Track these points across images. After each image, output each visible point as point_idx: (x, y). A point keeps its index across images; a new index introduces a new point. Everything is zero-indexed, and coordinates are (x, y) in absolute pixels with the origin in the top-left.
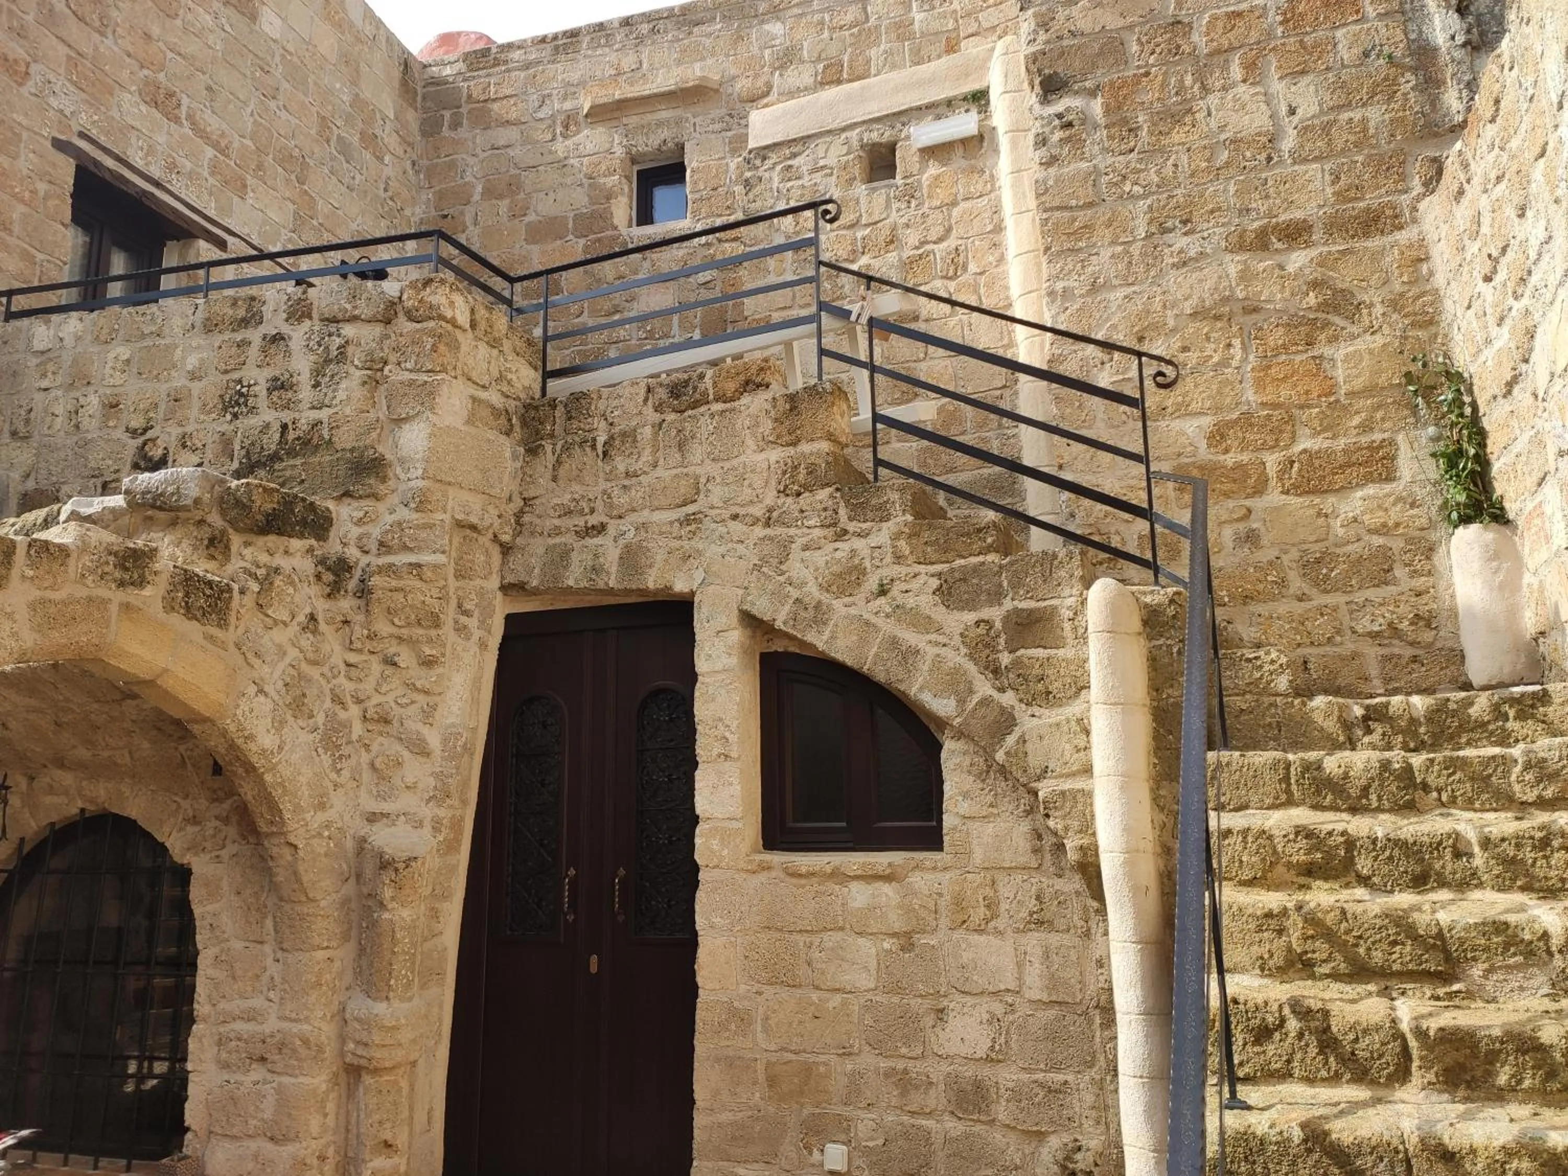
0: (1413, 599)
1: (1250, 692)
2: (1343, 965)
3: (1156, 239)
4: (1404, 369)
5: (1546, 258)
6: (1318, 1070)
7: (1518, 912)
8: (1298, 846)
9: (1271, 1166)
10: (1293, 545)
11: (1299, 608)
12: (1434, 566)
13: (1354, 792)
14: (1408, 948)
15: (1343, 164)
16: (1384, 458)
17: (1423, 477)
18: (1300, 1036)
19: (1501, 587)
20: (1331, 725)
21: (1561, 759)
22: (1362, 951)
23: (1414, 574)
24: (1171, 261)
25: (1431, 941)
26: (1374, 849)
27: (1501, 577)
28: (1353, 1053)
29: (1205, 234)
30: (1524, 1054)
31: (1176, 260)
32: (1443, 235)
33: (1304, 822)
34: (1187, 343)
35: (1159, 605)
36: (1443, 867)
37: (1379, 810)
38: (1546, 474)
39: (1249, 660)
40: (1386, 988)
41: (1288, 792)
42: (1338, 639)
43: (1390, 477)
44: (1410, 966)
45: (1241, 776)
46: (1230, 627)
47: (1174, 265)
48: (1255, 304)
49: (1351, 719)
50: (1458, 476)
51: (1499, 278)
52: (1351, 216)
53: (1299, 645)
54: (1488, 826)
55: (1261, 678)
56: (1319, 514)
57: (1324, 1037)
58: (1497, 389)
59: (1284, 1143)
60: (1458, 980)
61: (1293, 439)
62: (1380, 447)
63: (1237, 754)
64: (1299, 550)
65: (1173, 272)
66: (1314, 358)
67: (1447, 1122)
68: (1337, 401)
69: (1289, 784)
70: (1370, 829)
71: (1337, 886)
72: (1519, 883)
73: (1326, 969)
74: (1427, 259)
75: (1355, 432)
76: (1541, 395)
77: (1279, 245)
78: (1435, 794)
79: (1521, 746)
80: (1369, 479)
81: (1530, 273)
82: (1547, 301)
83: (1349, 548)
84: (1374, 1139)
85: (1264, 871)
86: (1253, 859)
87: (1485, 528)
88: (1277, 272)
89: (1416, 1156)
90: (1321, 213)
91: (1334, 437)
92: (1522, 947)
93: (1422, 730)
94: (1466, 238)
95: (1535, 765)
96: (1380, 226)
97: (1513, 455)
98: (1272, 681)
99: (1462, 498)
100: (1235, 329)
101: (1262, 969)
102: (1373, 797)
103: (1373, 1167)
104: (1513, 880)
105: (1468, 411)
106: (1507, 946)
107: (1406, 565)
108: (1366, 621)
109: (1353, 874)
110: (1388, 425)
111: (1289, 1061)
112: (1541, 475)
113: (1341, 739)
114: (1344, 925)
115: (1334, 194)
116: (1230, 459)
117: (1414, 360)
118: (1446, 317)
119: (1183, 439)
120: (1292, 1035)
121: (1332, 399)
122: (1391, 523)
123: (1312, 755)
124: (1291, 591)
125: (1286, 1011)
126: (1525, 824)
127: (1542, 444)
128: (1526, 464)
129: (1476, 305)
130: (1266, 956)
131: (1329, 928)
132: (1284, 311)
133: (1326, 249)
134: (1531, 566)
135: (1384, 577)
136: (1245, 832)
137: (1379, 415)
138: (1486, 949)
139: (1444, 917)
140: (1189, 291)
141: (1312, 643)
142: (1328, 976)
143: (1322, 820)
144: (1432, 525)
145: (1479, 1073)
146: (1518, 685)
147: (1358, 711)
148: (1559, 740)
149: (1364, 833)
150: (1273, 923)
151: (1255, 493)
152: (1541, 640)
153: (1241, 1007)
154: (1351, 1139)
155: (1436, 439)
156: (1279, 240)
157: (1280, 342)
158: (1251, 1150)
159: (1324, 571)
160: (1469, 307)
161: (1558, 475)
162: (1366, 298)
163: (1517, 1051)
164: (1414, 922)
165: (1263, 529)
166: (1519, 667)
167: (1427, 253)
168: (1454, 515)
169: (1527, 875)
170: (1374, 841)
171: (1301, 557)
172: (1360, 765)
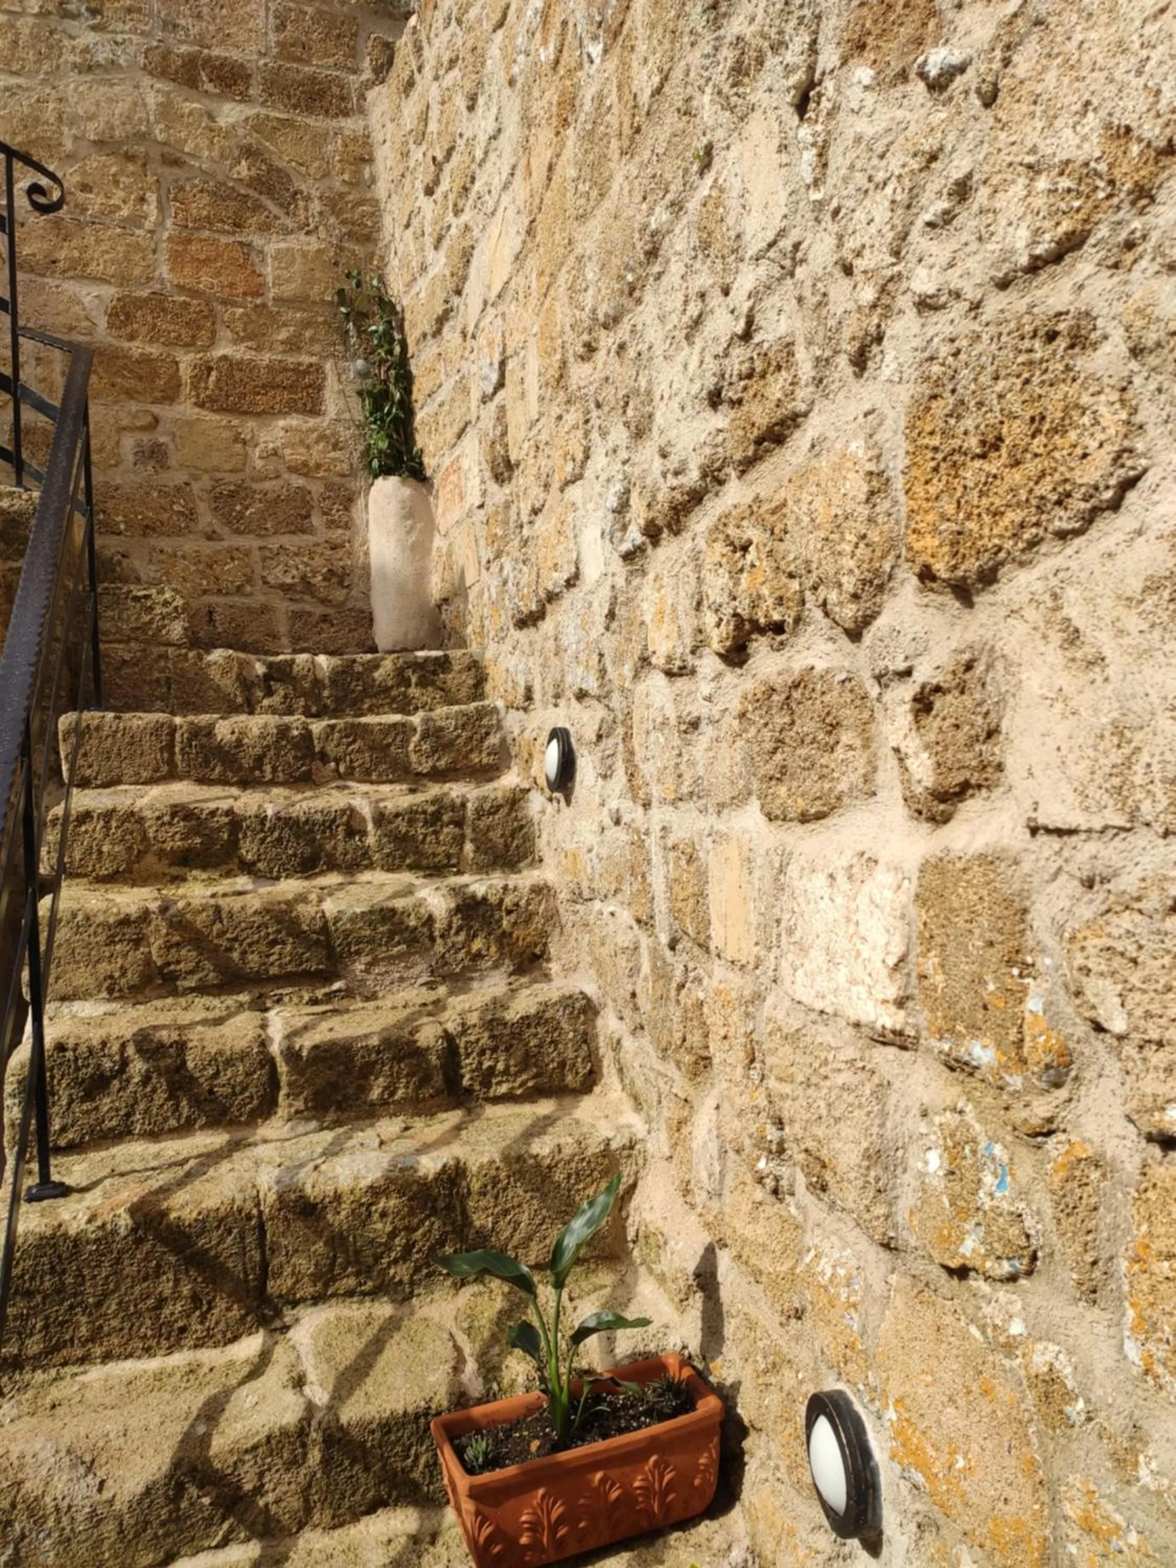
0: (328, 552)
1: (136, 639)
2: (212, 975)
3: (53, 21)
4: (338, 286)
5: (492, 156)
6: (166, 1120)
7: (405, 896)
8: (173, 830)
9: (86, 1272)
10: (206, 471)
11: (207, 548)
12: (352, 519)
13: (247, 763)
14: (289, 948)
15: (290, 10)
16: (310, 386)
17: (347, 416)
18: (146, 1080)
19: (413, 547)
20: (228, 684)
21: (456, 729)
22: (235, 955)
23: (331, 524)
24: (71, 58)
25: (315, 936)
26: (262, 831)
27: (412, 538)
28: (211, 1092)
29: (119, 38)
30: (399, 1062)
31: (78, 60)
32: (388, 137)
33: (185, 799)
34: (89, 180)
35: (20, 513)
36: (335, 848)
37: (273, 783)
38: (467, 424)
39: (136, 599)
40: (261, 996)
41: (171, 762)
42: (248, 588)
43: (314, 409)
44: (289, 968)
45: (113, 744)
46: (125, 562)
47: (75, 66)
48: (178, 155)
49: (251, 678)
50: (382, 420)
51: (439, 192)
52: (294, 80)
53: (205, 592)
54: (383, 800)
55: (151, 622)
56: (236, 439)
57: (177, 1077)
58: (427, 326)
59: (107, 1236)
60: (337, 977)
61: (213, 340)
62: (306, 372)
63: (110, 715)
64: (211, 478)
65: (74, 75)
66: (241, 243)
67: (311, 1165)
68: (264, 305)
69: (172, 754)
70: (260, 807)
71: (216, 875)
72: (408, 861)
73: (191, 982)
74: (371, 161)
75: (281, 348)
76: (470, 329)
77: (209, 87)
78: (333, 764)
79: (421, 714)
80: (292, 408)
81: (473, 180)
82: (489, 211)
83: (267, 485)
84: (222, 1209)
85: (130, 863)
86: (117, 849)
87: (403, 482)
88: (205, 122)
89: (272, 1219)
90: (261, 62)
91: (258, 349)
92: (406, 935)
93: (326, 693)
94: (411, 141)
95: (433, 733)
96: (325, 104)
97: (436, 405)
98: (164, 626)
99: (384, 445)
100: (151, 179)
101: (110, 991)
102: (268, 768)
103: (219, 1243)
104: (403, 858)
105: (397, 349)
106: (391, 934)
107: (325, 514)
108: (279, 571)
109: (236, 860)
110: (317, 348)
111: (128, 1115)
112: (462, 424)
113: (239, 700)
114: (217, 926)
115: (278, 43)
116: (136, 348)
117: (348, 276)
118: (386, 235)
119: (77, 309)
120: (136, 1080)
121: (259, 301)
122: (312, 463)
123: (203, 719)
124: (200, 527)
125: (131, 1050)
126: (419, 798)
127: (466, 391)
128: (449, 412)
129: (415, 222)
130: (117, 974)
131: (198, 932)
132: (212, 175)
133: (264, 111)
134: (443, 529)
135: (300, 525)
136: (108, 815)
137: (308, 334)
138: (371, 941)
139: (330, 907)
140: (93, 109)
141: (219, 591)
142: (192, 990)
143: (207, 796)
144: (352, 473)
145: (351, 1090)
146: (422, 648)
147: (260, 669)
148: (456, 708)
149: (252, 810)
150: (130, 932)
151: (164, 398)
152: (444, 607)
153: (69, 1054)
154: (194, 1215)
155: (364, 375)
156: (211, 81)
157: (205, 213)
158: (59, 1257)
159: (238, 508)
160: (407, 226)
161: (479, 425)
162: (303, 187)
163: (393, 1059)
164: (298, 917)
165: (171, 446)
166: (422, 634)
167: (371, 153)
168: (375, 463)
169: (418, 852)
170: (263, 820)
171: (214, 488)
172: (256, 731)
